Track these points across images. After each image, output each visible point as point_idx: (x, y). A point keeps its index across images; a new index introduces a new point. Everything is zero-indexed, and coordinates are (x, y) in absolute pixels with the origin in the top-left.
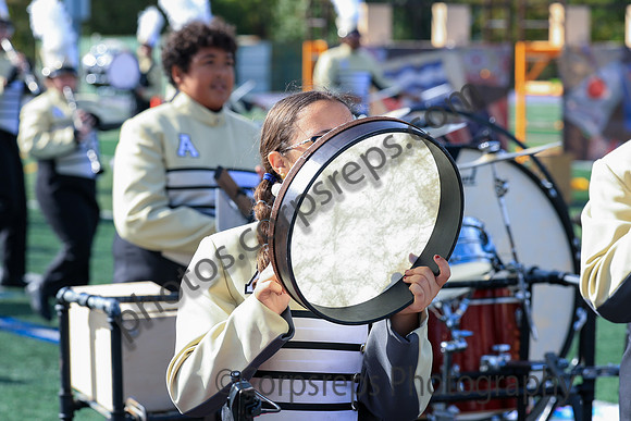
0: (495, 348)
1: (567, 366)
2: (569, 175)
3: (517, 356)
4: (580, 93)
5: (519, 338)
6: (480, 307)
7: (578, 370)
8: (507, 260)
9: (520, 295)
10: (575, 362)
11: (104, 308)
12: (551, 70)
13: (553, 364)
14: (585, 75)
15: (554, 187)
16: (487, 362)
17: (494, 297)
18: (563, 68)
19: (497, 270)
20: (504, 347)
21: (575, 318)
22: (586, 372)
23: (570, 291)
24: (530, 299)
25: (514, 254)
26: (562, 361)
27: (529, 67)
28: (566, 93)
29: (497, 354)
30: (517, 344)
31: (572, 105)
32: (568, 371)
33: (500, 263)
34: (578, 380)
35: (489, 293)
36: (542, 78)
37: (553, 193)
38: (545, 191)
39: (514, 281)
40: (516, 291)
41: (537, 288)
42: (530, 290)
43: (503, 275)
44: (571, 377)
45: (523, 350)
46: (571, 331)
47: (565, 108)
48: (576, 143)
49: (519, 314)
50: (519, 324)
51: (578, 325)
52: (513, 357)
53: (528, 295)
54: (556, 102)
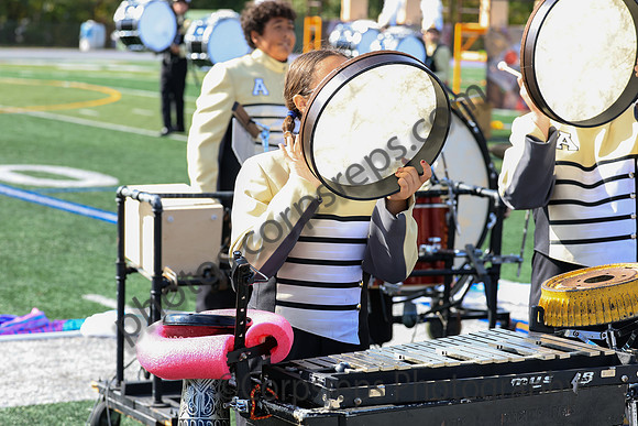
0: (430, 240)
1: (481, 254)
2: (489, 119)
3: (446, 246)
5: (447, 233)
6: (420, 210)
7: (489, 258)
8: (441, 177)
9: (449, 202)
10: (487, 251)
11: (150, 201)
12: (479, 44)
13: (471, 253)
14: (504, 48)
15: (477, 126)
16: (424, 249)
17: (431, 203)
18: (488, 43)
19: (434, 184)
20: (437, 239)
21: (488, 220)
22: (494, 259)
23: (486, 200)
24: (456, 205)
25: (446, 173)
26: (477, 251)
27: (464, 41)
28: (489, 60)
29: (431, 244)
30: (446, 237)
32: (481, 258)
33: (436, 179)
34: (488, 265)
35: (427, 200)
36: (472, 49)
37: (476, 130)
38: (471, 128)
39: (445, 192)
40: (447, 199)
41: (461, 197)
42: (456, 199)
43: (438, 187)
44: (484, 262)
45: (450, 242)
46: (485, 229)
47: (488, 71)
48: (495, 96)
49: (448, 216)
50: (448, 223)
51: (491, 225)
52: (442, 247)
53: (455, 202)
54: (482, 66)
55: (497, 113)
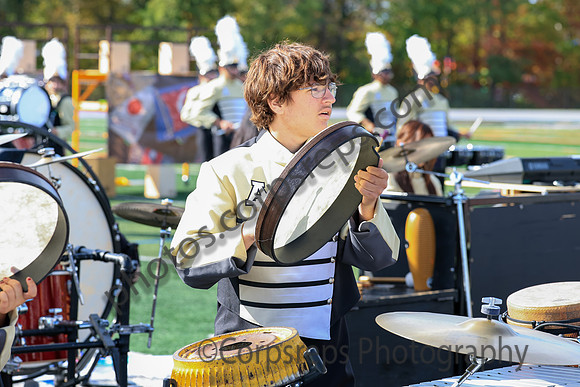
0: (51, 311)
1: (107, 325)
2: (112, 174)
3: (68, 317)
4: (122, 110)
5: (70, 303)
7: (116, 328)
9: (70, 269)
10: (115, 321)
12: (100, 92)
13: (96, 324)
14: (126, 97)
15: (98, 184)
16: (44, 322)
18: (108, 91)
20: (58, 310)
21: (114, 286)
22: (122, 329)
24: (78, 272)
26: (104, 321)
27: (83, 90)
28: (111, 110)
29: (52, 315)
30: (68, 307)
31: (115, 119)
37: (97, 188)
38: (91, 187)
39: (65, 258)
40: (68, 266)
42: (78, 265)
47: (110, 122)
48: (119, 149)
49: (69, 283)
50: (69, 292)
52: (64, 318)
53: (76, 269)
55: (120, 168)
